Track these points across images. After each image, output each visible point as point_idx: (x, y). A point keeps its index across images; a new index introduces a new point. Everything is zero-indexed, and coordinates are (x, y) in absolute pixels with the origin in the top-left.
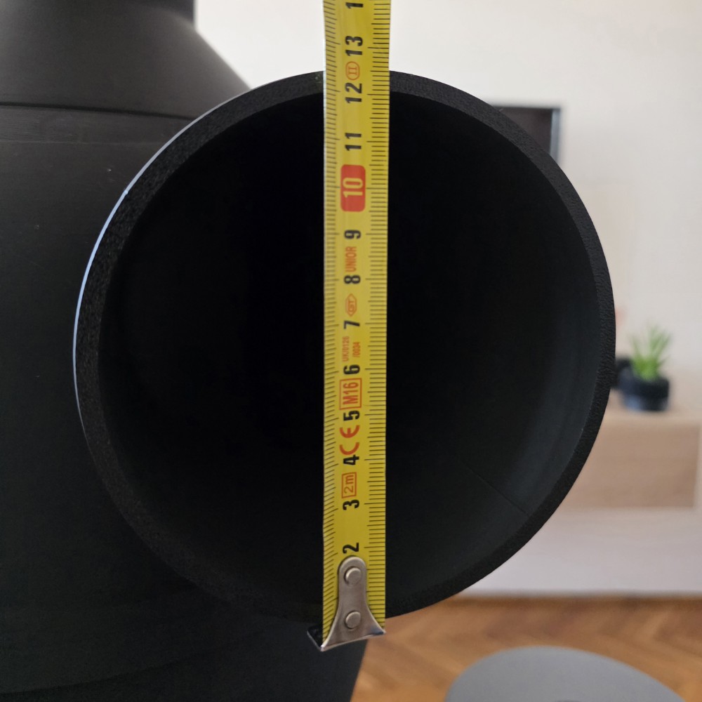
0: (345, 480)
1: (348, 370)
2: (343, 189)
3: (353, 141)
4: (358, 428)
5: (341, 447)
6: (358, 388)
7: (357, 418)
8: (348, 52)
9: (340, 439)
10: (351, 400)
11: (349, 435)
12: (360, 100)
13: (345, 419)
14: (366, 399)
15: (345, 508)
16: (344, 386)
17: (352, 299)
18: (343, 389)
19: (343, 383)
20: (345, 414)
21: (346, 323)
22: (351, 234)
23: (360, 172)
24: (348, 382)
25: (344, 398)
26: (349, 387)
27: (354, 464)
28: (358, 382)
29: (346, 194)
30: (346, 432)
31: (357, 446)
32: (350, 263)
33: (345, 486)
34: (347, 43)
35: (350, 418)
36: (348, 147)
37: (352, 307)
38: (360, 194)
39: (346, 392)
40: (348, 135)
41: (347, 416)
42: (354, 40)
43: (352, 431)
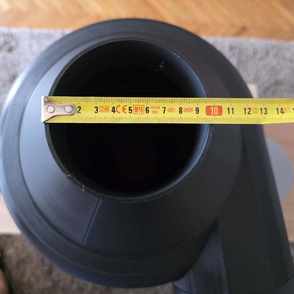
0: (106, 107)
1: (148, 109)
2: (214, 107)
3: (231, 111)
4: (126, 113)
5: (119, 106)
6: (140, 113)
7: (129, 112)
8: (261, 109)
9: (122, 105)
10: (136, 110)
11: (124, 109)
12: (245, 114)
13: (130, 108)
14: (137, 116)
15: (95, 107)
16: (142, 107)
17: (174, 110)
18: (140, 107)
19: (143, 106)
20: (131, 107)
21: (165, 108)
22: (197, 110)
23: (220, 113)
24: (143, 109)
25: (137, 107)
26: (141, 109)
27: (112, 111)
28: (143, 113)
29: (212, 108)
30: (125, 108)
31: (119, 113)
32: (187, 110)
33: (104, 107)
35: (129, 110)
36: (229, 109)
37: (171, 110)
38: (212, 114)
39: (139, 108)
40: (233, 109)
41: (131, 108)
42: (266, 111)
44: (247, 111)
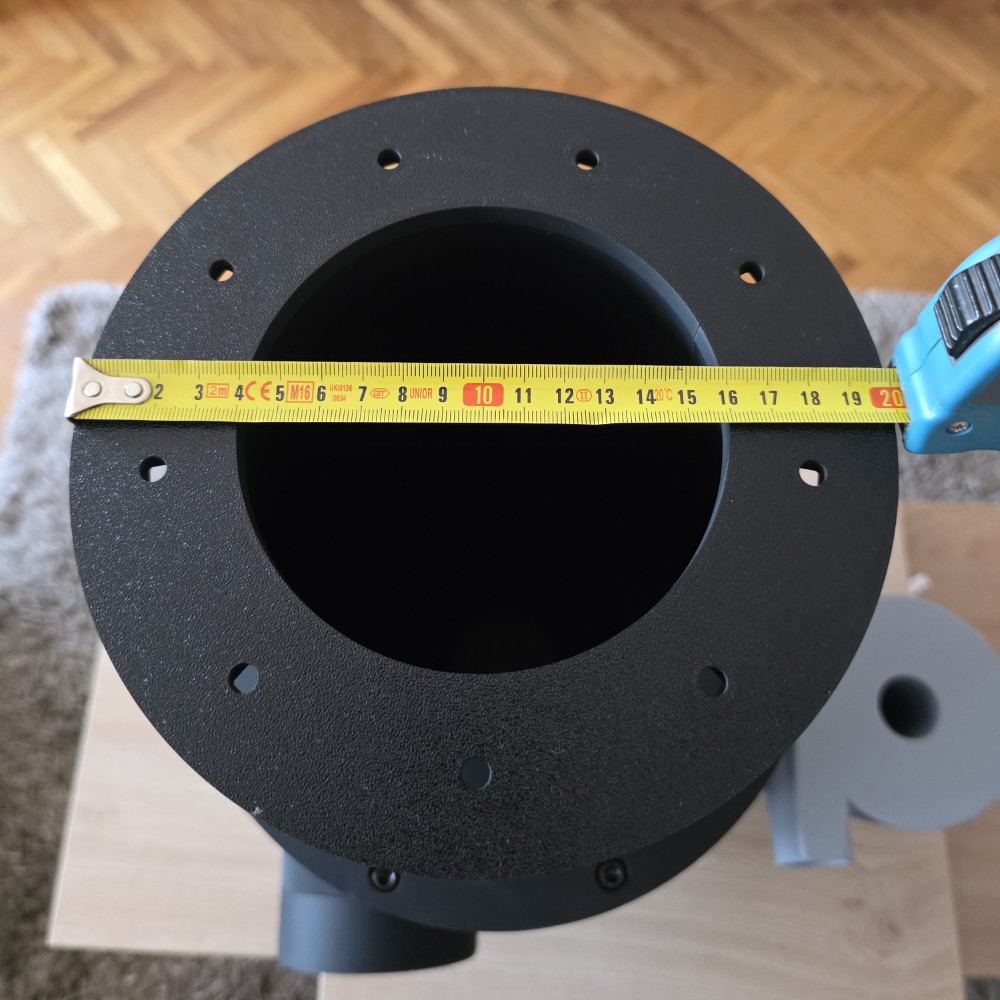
0: (223, 387)
1: (322, 390)
2: (483, 385)
3: (524, 395)
4: (268, 399)
5: (254, 383)
6: (304, 399)
7: (277, 399)
8: (599, 392)
9: (261, 381)
10: (294, 393)
11: (263, 391)
12: (559, 401)
13: (279, 387)
14: (293, 406)
15: (197, 387)
16: (308, 387)
17: (385, 394)
18: (305, 385)
19: (311, 385)
20: (282, 387)
21: (365, 388)
22: (443, 392)
23: (498, 400)
24: (311, 391)
25: (297, 386)
26: (307, 391)
27: (236, 395)
28: (310, 400)
29: (479, 389)
30: (266, 388)
31: (252, 399)
32: (417, 393)
33: (218, 387)
34: (607, 391)
35: (278, 393)
36: (518, 391)
37: (379, 393)
38: (479, 402)
39: (302, 389)
40: (529, 391)
41: (281, 389)
42: (611, 396)
43: (266, 395)
44: (565, 396)
